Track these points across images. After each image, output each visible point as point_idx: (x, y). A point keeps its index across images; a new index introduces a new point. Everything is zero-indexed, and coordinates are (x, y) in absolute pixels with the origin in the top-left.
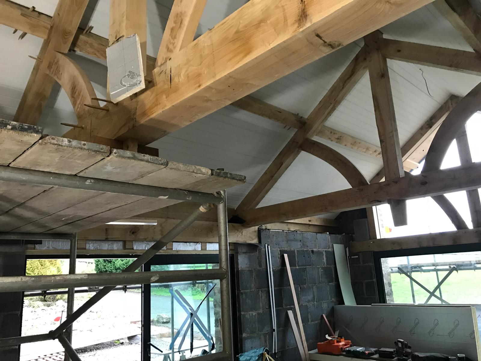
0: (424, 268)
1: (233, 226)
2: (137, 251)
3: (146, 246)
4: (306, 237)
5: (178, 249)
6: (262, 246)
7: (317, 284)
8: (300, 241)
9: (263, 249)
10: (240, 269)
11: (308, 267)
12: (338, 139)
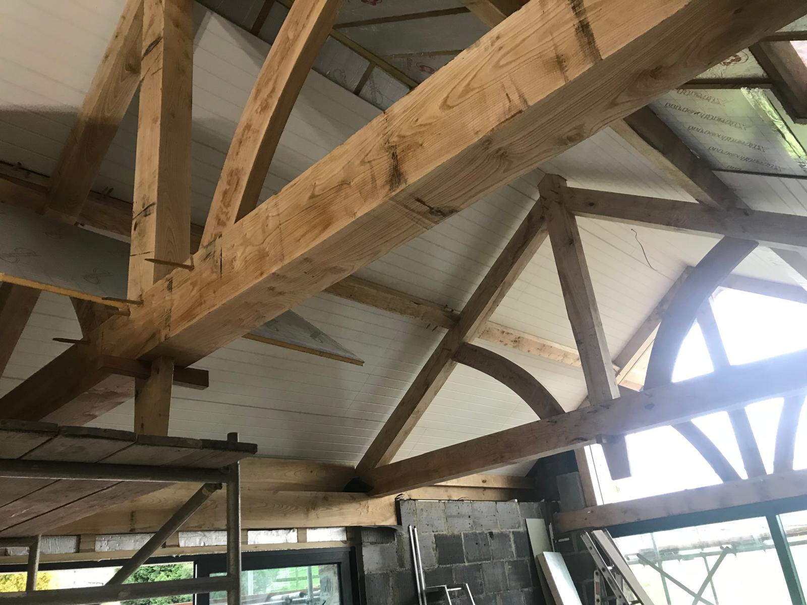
0: (681, 553)
1: (351, 496)
2: (186, 550)
3: (200, 540)
4: (478, 510)
5: (256, 543)
6: (402, 529)
7: (502, 592)
8: (469, 517)
9: (406, 535)
10: (366, 573)
11: (484, 562)
12: (515, 341)
